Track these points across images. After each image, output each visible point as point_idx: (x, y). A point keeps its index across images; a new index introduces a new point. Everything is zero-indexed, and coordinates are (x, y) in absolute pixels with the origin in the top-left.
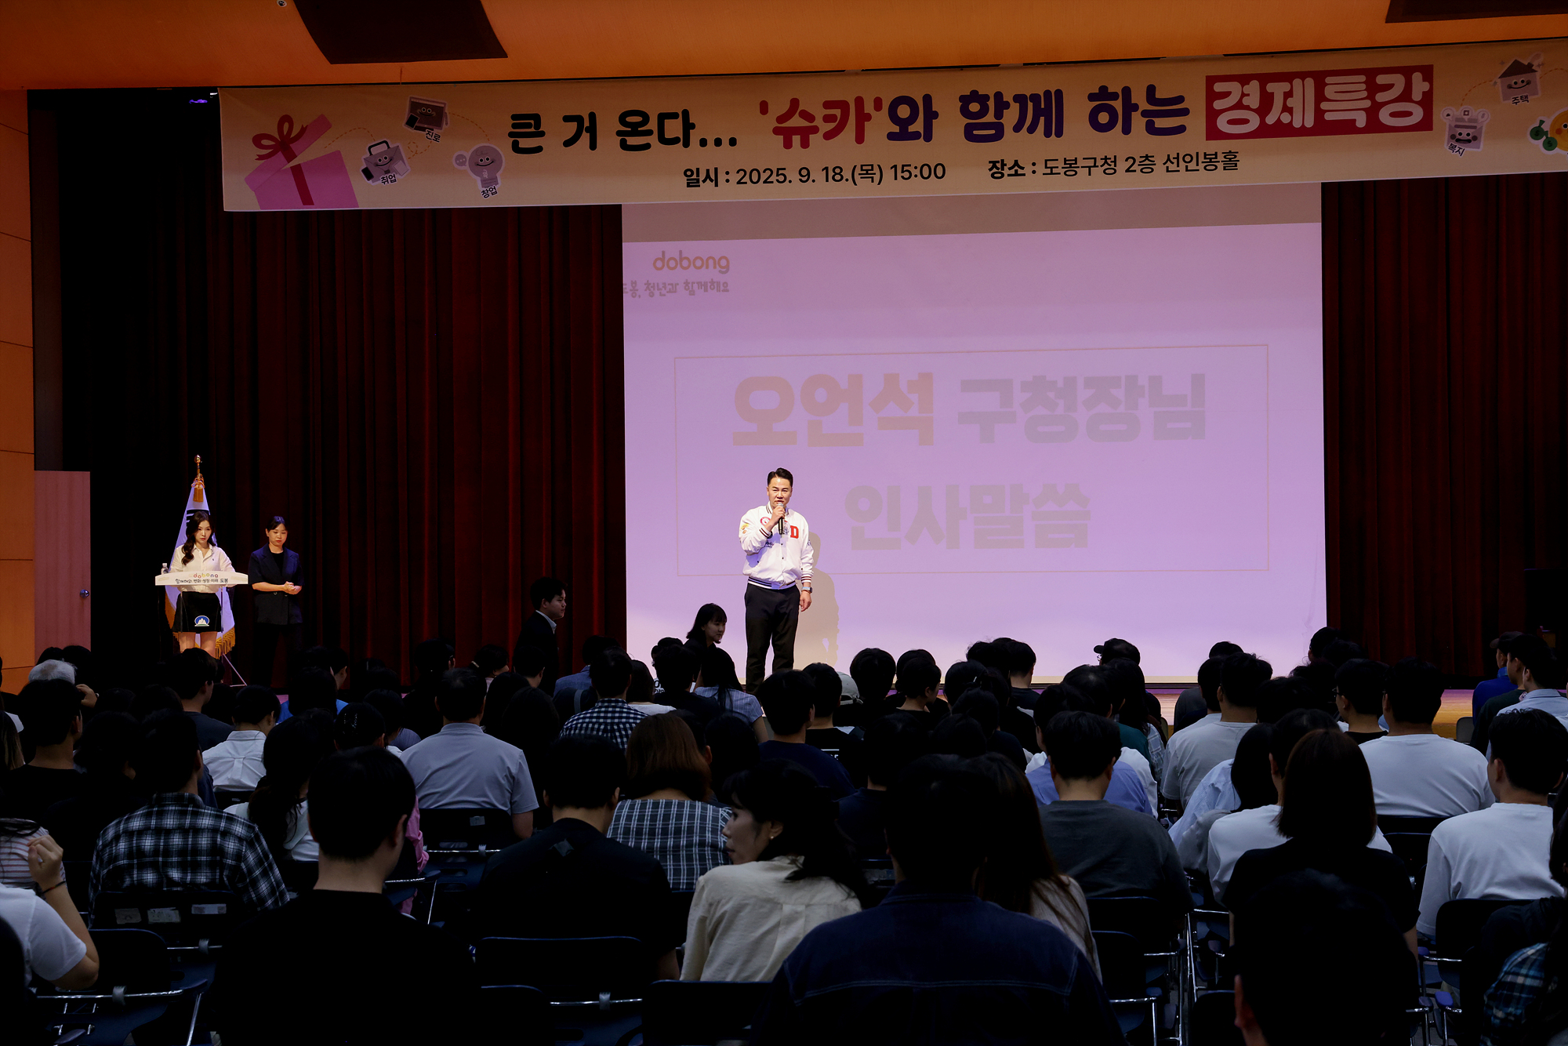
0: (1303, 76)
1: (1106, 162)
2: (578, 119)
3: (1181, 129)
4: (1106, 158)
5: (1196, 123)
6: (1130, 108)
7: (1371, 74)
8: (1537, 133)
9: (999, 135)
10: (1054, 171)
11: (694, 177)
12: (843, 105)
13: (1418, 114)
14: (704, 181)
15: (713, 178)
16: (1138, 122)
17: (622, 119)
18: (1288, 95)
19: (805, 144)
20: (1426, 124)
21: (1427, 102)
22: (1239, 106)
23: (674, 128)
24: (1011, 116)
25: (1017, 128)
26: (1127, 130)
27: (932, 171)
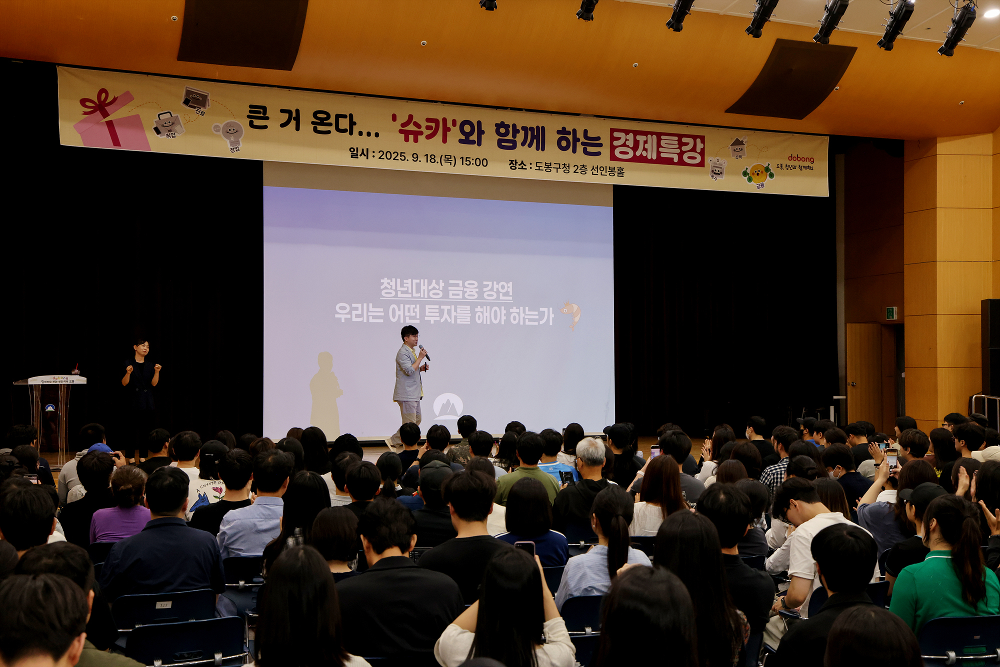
0: (652, 133)
1: (565, 167)
2: (289, 112)
3: (599, 154)
4: (565, 165)
5: (605, 151)
6: (576, 140)
7: (680, 136)
8: (745, 174)
9: (514, 147)
10: (541, 168)
11: (355, 152)
12: (436, 121)
13: (698, 160)
14: (361, 155)
15: (366, 154)
16: (580, 148)
17: (315, 114)
18: (646, 142)
19: (416, 140)
20: (702, 164)
21: (702, 153)
22: (624, 145)
23: (344, 124)
24: (520, 137)
25: (523, 144)
26: (574, 151)
27: (481, 162)
